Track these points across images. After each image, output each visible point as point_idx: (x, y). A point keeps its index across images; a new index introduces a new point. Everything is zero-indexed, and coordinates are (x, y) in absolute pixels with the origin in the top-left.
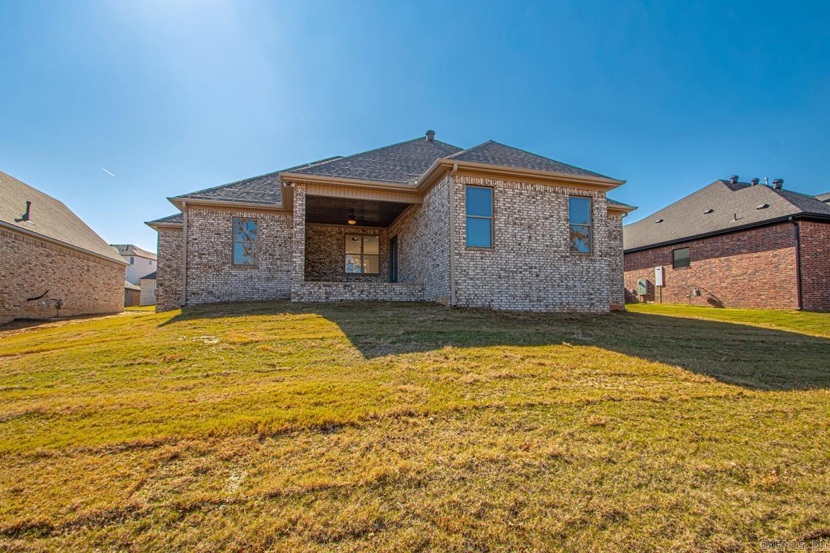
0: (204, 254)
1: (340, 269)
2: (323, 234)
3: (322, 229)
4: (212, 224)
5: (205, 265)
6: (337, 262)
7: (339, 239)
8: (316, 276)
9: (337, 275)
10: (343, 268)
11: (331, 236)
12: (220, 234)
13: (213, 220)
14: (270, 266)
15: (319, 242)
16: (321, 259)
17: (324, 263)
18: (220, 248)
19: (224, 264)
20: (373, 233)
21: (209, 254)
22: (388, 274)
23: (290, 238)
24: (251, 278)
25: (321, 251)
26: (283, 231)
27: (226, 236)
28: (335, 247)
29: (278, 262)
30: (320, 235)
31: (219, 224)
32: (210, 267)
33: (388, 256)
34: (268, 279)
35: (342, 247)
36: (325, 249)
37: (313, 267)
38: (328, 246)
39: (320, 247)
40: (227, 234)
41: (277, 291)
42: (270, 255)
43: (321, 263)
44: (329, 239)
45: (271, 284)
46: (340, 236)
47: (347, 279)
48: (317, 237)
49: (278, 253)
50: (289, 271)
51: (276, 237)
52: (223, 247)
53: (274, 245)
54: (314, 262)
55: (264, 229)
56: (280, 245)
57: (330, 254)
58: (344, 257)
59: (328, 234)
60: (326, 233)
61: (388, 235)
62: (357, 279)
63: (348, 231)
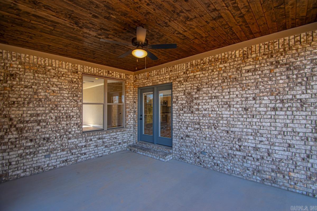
1: (75, 129)
2: (41, 69)
3: (41, 61)
6: (69, 117)
7: (72, 82)
8: (29, 147)
9: (69, 139)
10: (79, 125)
11: (58, 75)
15: (35, 84)
16: (38, 115)
17: (44, 121)
22: (134, 126)
25: (40, 100)
28: (65, 93)
30: (36, 72)
33: (136, 105)
36: (47, 97)
37: (20, 130)
38: (53, 91)
39: (36, 93)
43: (39, 123)
44: (54, 80)
46: (75, 77)
47: (86, 141)
48: (29, 75)
54: (22, 122)
57: (56, 106)
58: (80, 109)
59: (52, 71)
60: (49, 71)
61: (135, 81)
62: (99, 139)
63: (87, 70)
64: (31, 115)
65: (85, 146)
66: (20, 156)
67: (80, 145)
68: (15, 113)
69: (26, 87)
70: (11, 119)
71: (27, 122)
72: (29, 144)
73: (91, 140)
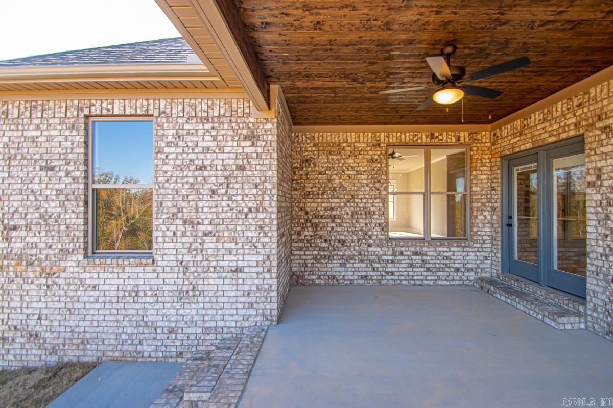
0: (15, 228)
1: (376, 232)
2: (335, 149)
3: (335, 138)
4: (34, 140)
5: (20, 258)
6: (369, 214)
7: (372, 160)
8: (323, 249)
9: (369, 246)
10: (384, 227)
11: (355, 154)
12: (52, 169)
13: (38, 127)
14: (187, 258)
15: (329, 169)
16: (332, 209)
17: (339, 217)
18: (53, 207)
19: (65, 252)
20: (454, 140)
21: (28, 227)
22: (493, 239)
23: (241, 168)
24: (136, 292)
25: (335, 189)
26: (221, 149)
27: (68, 174)
28: (364, 178)
29: (210, 244)
30: (330, 153)
31: (50, 139)
32: (32, 264)
33: (496, 196)
34: (182, 296)
35: (380, 178)
36: (341, 186)
37: (315, 227)
38: (349, 176)
39: (330, 180)
40: (71, 168)
41: (207, 331)
42: (185, 222)
43: (333, 218)
44: (350, 161)
45: (190, 311)
46: (376, 153)
47: (394, 254)
48: (323, 158)
49: (207, 215)
50: (238, 270)
51: (202, 168)
52: (62, 205)
53: (198, 193)
54: (316, 217)
55: (168, 145)
56: (213, 192)
57: (353, 196)
58: (385, 202)
59: (348, 149)
60: (344, 148)
61: (493, 144)
62: (416, 254)
63: (395, 138)
64: (326, 209)
65: (393, 262)
66: (315, 258)
67: (384, 257)
68: (310, 205)
69: (320, 173)
70: (307, 213)
71: (322, 217)
72: (324, 245)
73: (402, 254)
